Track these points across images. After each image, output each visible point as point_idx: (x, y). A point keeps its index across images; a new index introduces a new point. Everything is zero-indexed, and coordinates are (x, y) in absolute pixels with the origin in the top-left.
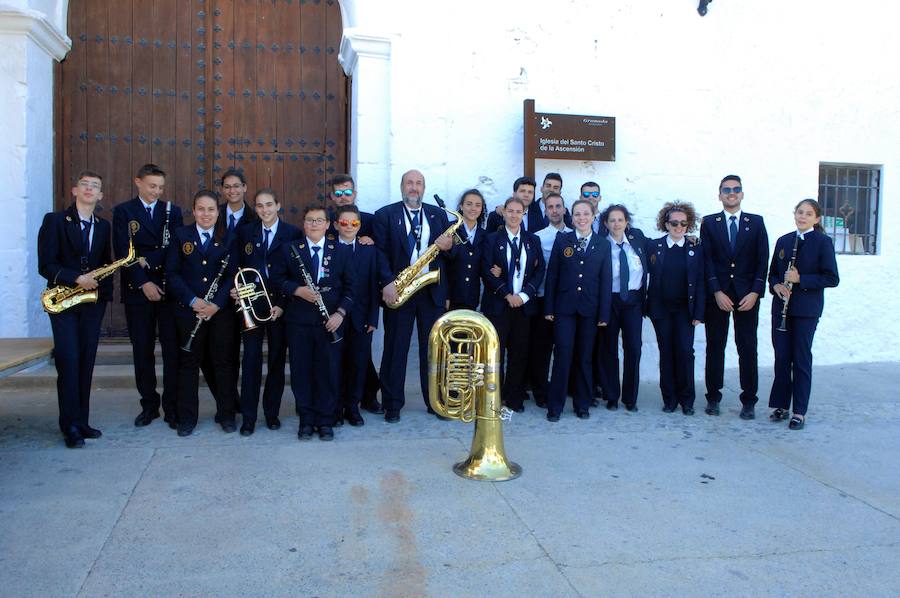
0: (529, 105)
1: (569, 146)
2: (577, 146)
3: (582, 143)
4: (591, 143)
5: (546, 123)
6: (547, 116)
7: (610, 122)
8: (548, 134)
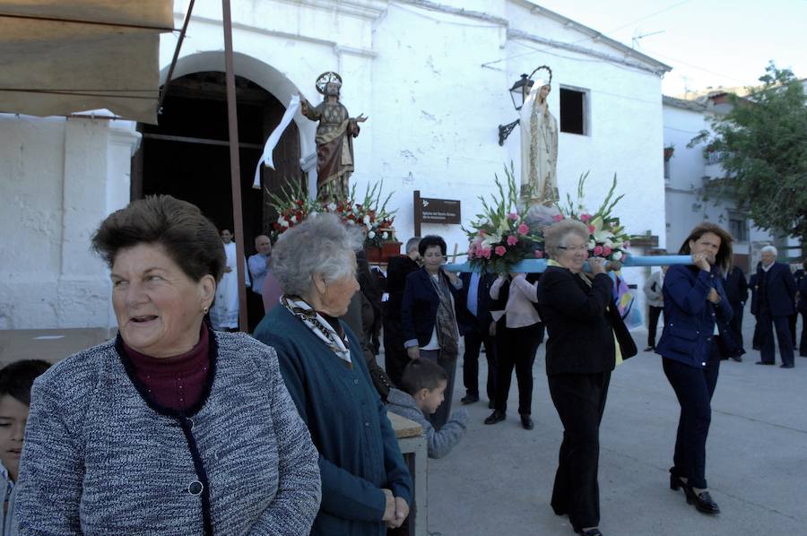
0: (417, 194)
1: (438, 216)
2: (441, 216)
3: (444, 214)
4: (448, 214)
5: (426, 204)
6: (426, 199)
7: (458, 203)
8: (427, 209)
